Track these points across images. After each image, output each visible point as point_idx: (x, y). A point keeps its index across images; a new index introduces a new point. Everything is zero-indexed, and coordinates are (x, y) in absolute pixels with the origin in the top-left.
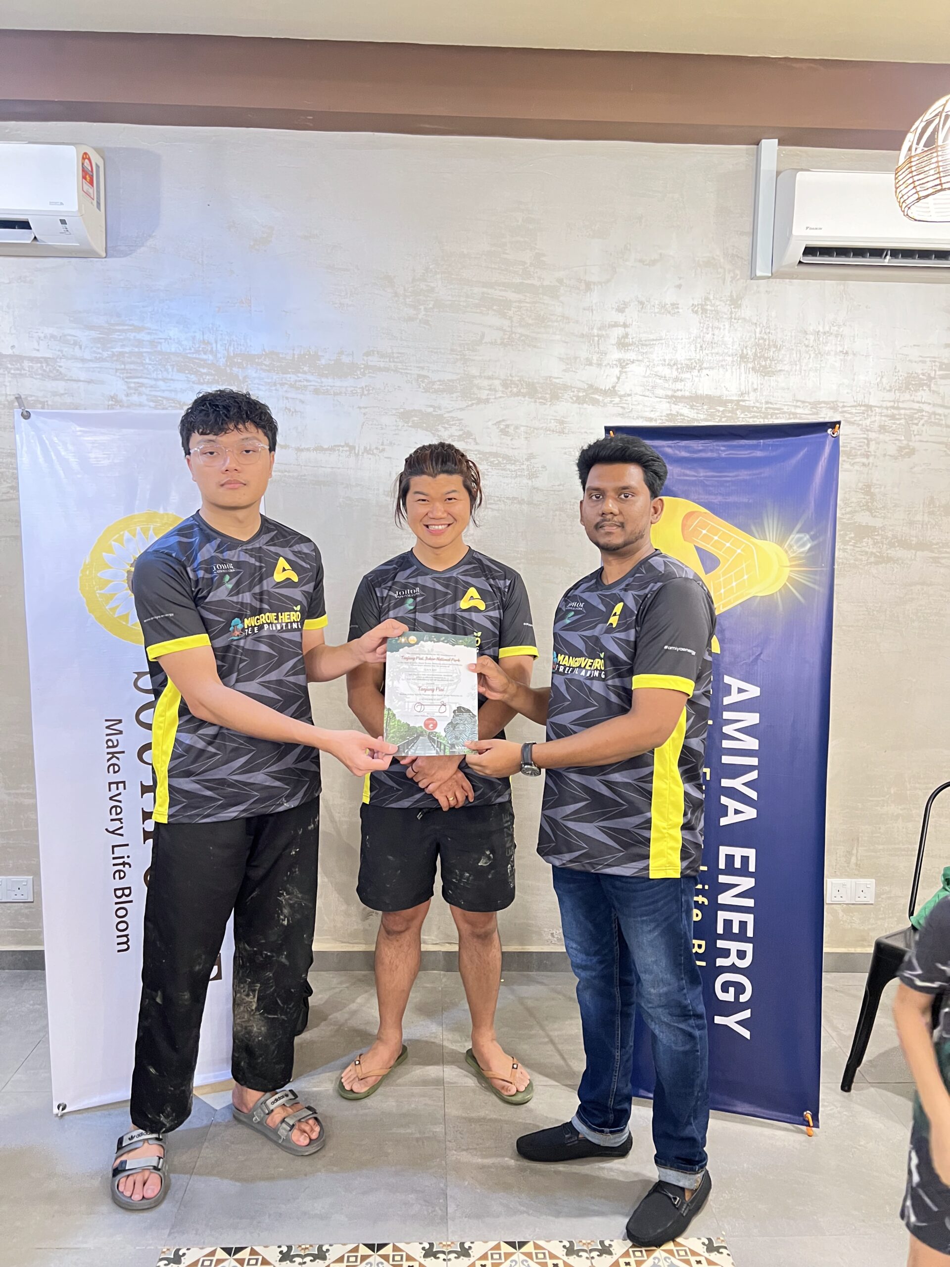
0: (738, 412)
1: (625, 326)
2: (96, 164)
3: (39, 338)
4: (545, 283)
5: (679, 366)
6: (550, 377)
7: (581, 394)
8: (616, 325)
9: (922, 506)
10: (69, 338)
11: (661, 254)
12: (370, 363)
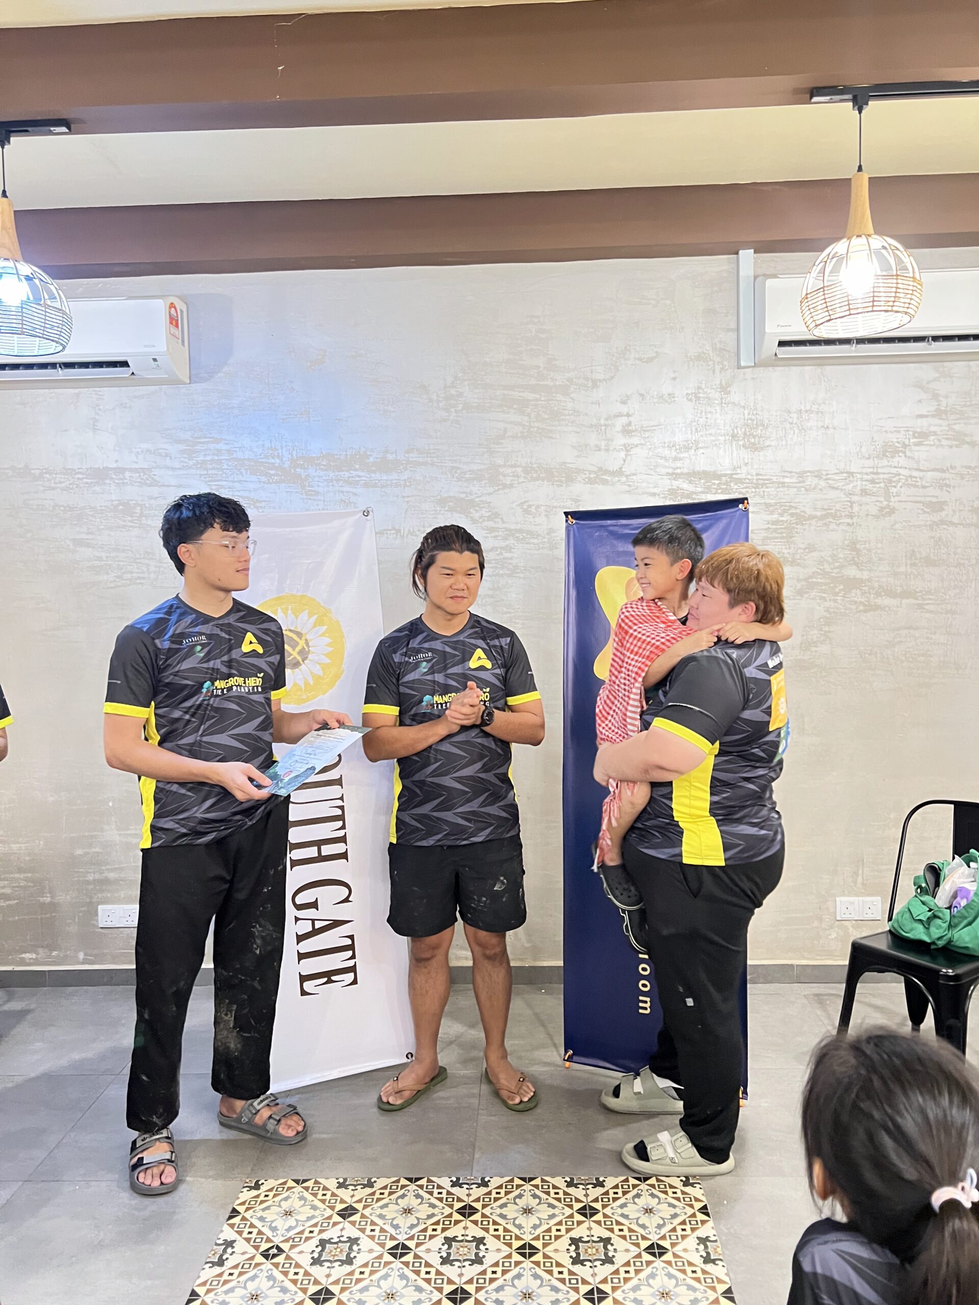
0: (732, 484)
1: (628, 415)
2: (181, 310)
3: (138, 453)
4: (557, 383)
5: (678, 447)
6: (565, 463)
7: (592, 476)
8: (620, 415)
9: (904, 558)
10: (160, 451)
11: (657, 352)
12: (411, 459)
